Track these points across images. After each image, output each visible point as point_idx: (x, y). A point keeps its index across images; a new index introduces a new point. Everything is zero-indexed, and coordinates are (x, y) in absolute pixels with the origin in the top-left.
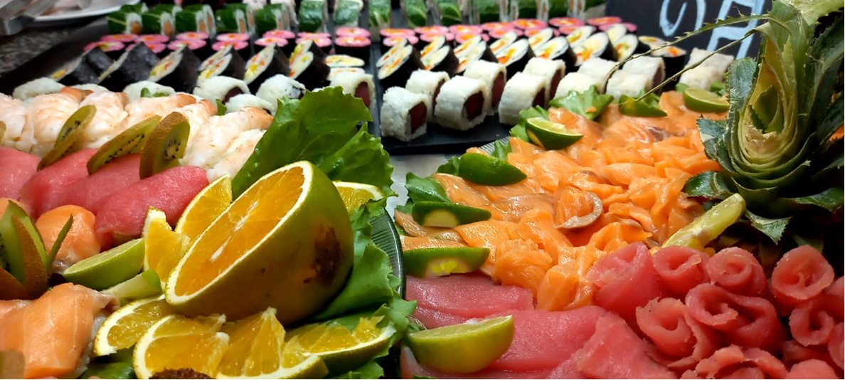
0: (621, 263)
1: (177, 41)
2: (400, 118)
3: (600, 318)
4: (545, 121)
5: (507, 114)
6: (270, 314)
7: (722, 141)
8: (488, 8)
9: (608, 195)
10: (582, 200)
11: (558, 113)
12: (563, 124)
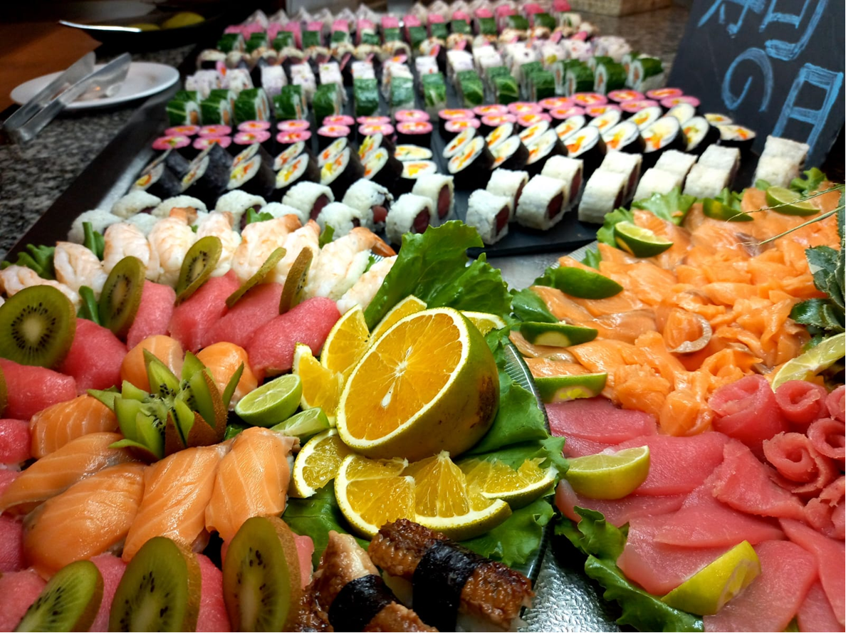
0: (742, 393)
1: (241, 134)
2: (486, 224)
3: (726, 446)
4: (632, 226)
5: (588, 213)
6: (444, 457)
7: (834, 276)
8: (545, 82)
9: (714, 316)
10: (690, 322)
11: (643, 216)
12: (651, 229)
